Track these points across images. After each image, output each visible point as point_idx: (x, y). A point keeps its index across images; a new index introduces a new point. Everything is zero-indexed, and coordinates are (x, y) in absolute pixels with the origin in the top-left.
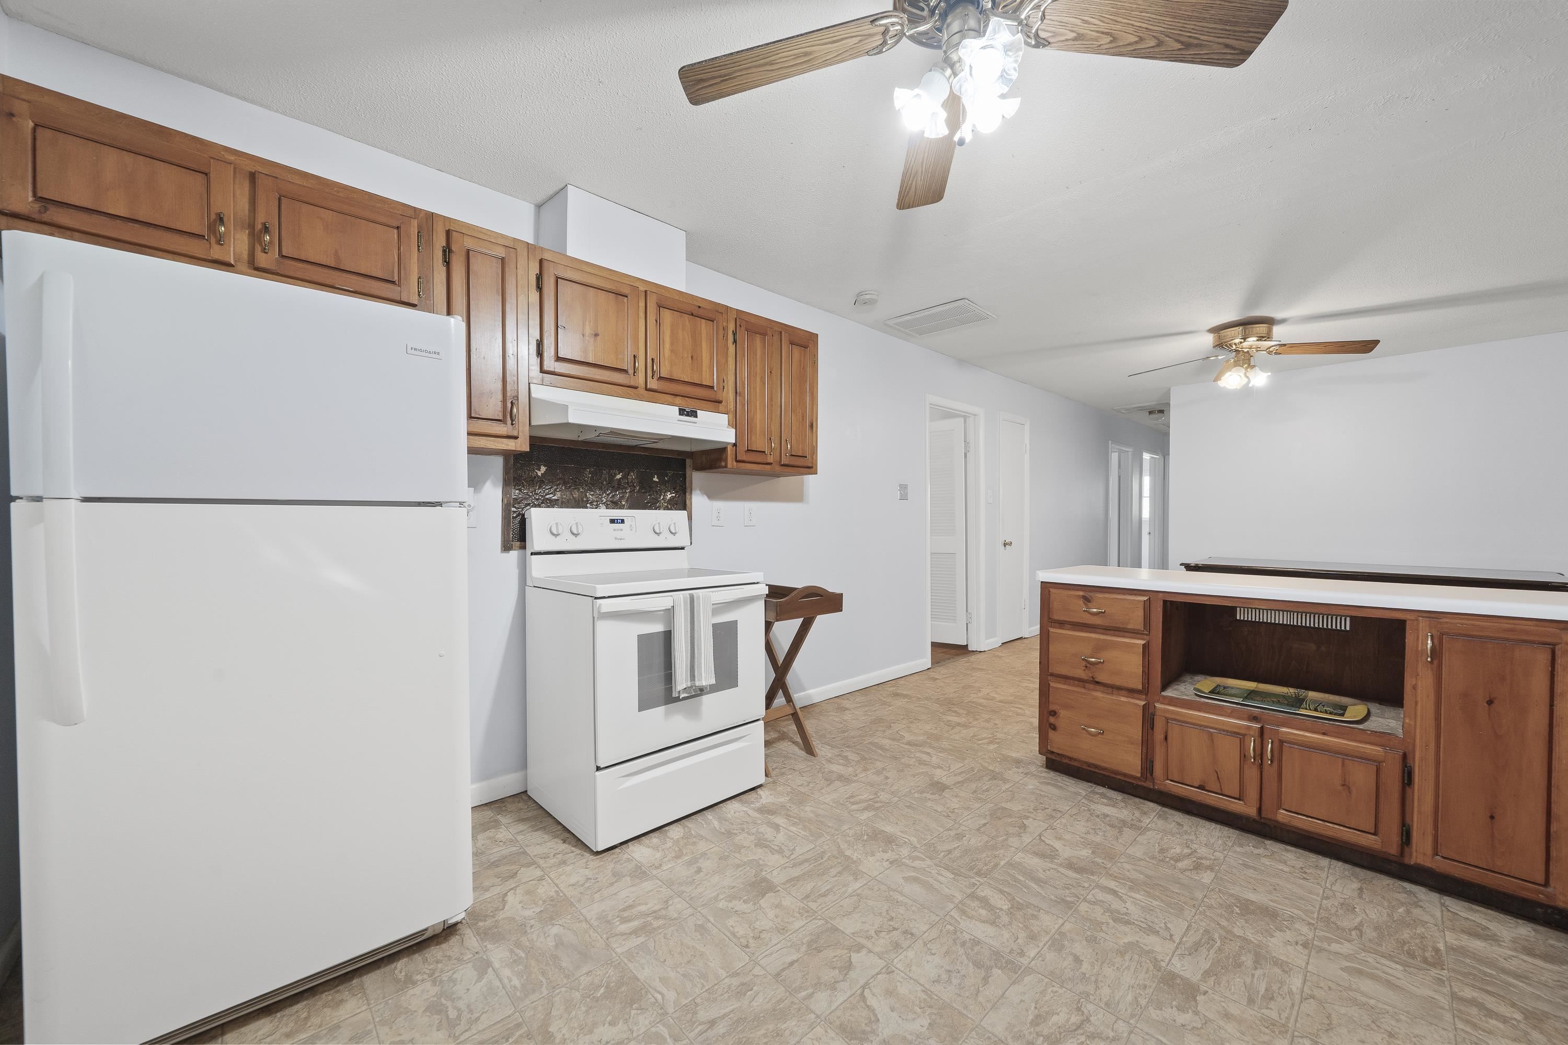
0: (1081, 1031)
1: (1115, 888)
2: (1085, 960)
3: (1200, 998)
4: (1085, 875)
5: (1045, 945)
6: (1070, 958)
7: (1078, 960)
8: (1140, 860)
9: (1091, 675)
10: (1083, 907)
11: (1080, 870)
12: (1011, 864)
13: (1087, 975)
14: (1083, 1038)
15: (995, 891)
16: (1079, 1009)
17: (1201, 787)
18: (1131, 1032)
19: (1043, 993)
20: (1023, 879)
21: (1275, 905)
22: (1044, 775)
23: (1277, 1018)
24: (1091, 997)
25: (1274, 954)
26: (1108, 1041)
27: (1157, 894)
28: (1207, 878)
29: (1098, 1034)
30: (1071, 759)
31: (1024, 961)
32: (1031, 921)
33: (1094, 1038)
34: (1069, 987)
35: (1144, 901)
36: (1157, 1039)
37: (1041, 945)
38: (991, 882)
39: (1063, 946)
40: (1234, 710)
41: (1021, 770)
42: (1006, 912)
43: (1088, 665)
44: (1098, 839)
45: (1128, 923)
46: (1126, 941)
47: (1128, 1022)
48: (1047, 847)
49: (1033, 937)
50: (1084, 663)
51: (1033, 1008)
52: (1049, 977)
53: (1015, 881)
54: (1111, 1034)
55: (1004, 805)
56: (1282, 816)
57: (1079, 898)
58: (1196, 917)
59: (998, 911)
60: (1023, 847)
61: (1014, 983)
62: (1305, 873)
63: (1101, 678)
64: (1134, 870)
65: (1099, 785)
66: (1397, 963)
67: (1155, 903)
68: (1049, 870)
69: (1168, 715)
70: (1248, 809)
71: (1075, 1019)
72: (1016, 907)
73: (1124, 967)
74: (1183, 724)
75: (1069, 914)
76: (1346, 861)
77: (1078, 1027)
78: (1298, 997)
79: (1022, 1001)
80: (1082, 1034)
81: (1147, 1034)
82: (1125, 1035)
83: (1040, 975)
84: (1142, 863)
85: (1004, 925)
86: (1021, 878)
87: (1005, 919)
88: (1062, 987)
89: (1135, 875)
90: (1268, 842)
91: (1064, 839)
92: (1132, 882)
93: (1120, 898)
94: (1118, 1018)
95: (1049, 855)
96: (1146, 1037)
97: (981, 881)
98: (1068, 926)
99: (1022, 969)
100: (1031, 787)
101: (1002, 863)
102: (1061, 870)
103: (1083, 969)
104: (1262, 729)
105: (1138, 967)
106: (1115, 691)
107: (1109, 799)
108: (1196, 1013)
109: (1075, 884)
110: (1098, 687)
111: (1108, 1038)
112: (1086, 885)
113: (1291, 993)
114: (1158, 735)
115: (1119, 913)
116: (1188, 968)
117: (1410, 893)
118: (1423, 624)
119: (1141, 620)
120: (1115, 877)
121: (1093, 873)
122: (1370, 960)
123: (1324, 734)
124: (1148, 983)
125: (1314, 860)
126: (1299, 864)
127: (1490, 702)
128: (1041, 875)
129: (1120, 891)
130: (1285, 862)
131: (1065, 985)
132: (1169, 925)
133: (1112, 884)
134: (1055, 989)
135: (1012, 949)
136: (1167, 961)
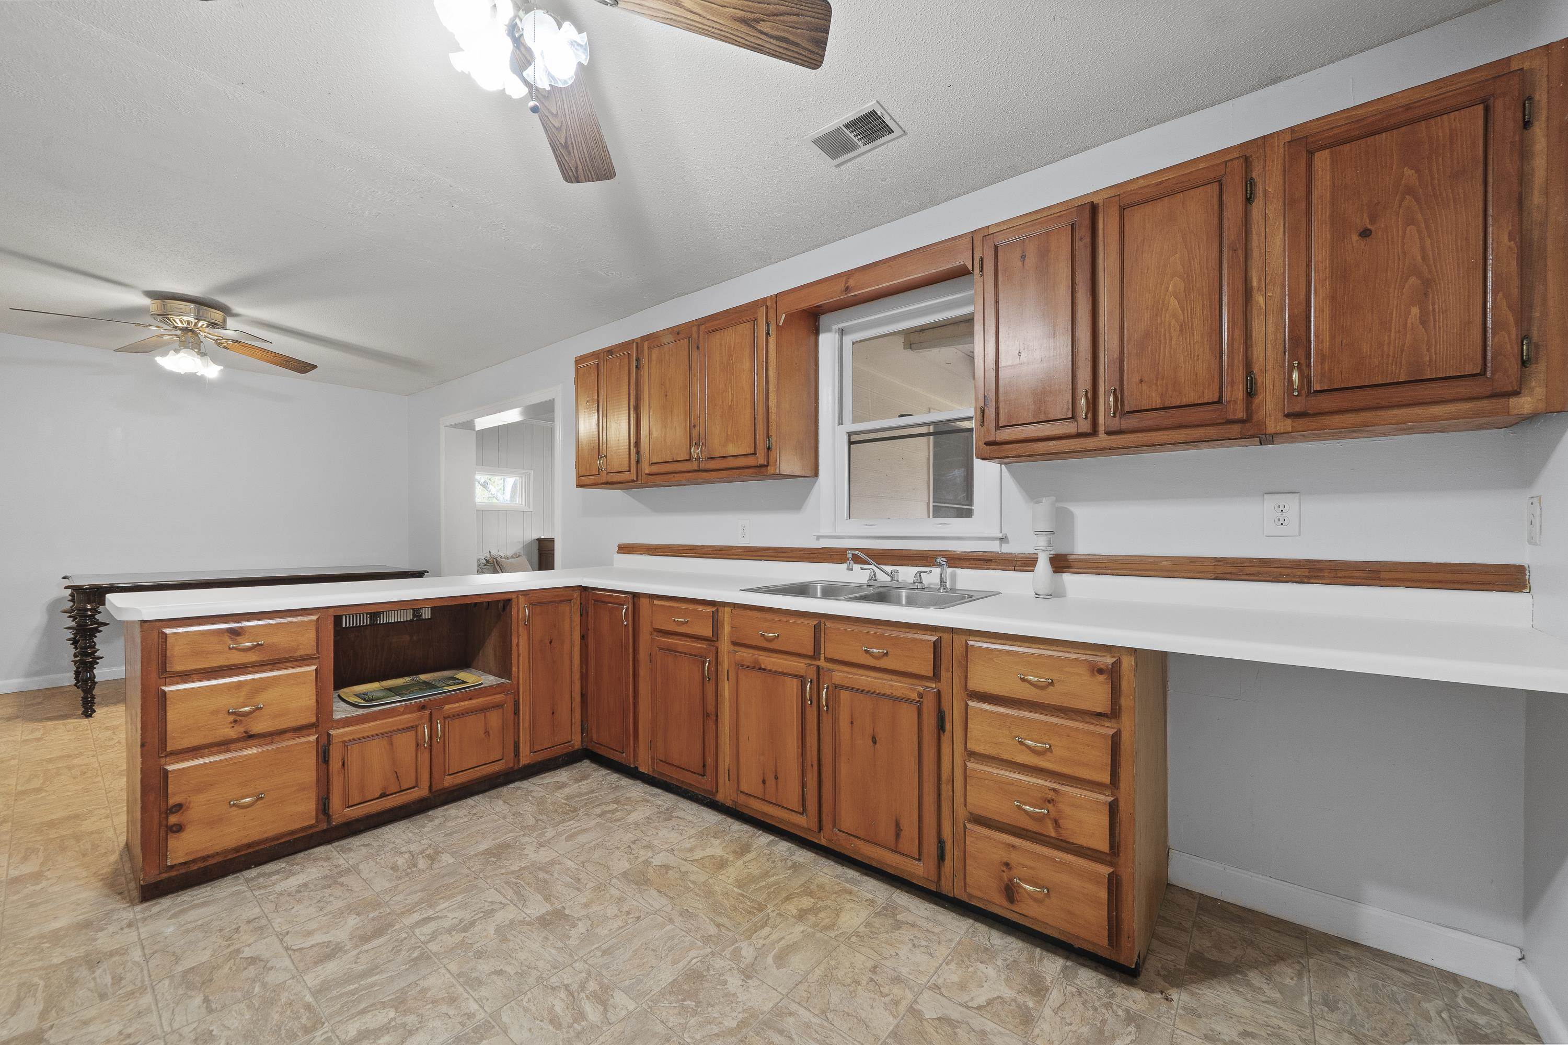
0: (576, 994)
1: (422, 917)
2: (501, 967)
3: (567, 912)
4: (389, 932)
5: (468, 993)
6: (495, 977)
7: (500, 973)
8: (396, 887)
9: (242, 730)
10: (434, 947)
11: (378, 932)
12: (319, 991)
13: (520, 971)
14: (583, 995)
15: (356, 1018)
16: (553, 989)
17: (383, 795)
18: (586, 962)
19: (526, 1010)
20: (356, 985)
21: (499, 840)
22: (156, 909)
23: (595, 884)
24: (544, 976)
25: (544, 861)
26: (589, 978)
27: (449, 893)
28: (446, 859)
29: (581, 983)
30: (205, 858)
31: (481, 1015)
32: (428, 996)
33: (584, 986)
34: (527, 988)
35: (452, 904)
36: (596, 948)
37: (466, 995)
38: (338, 1019)
39: (477, 978)
40: (406, 707)
41: (111, 929)
42: (399, 1016)
43: (238, 718)
44: (338, 904)
45: (472, 924)
46: (492, 932)
47: (576, 961)
48: (316, 949)
49: (452, 1000)
50: (231, 718)
51: (542, 1024)
52: (509, 1000)
53: (354, 994)
54: (584, 975)
55: (180, 968)
56: (448, 782)
57: (419, 947)
58: (489, 882)
59: (393, 1023)
60: (295, 971)
61: (505, 1032)
62: (475, 814)
63: (258, 727)
64: (409, 894)
65: (241, 870)
66: (569, 821)
67: (459, 898)
68: (358, 958)
69: (345, 739)
70: (422, 792)
71: (563, 994)
72: (399, 1003)
73: (521, 944)
74: (361, 741)
75: (436, 960)
76: (477, 793)
77: (571, 994)
78: (581, 868)
79: (530, 1030)
80: (579, 994)
81: (590, 953)
82: (587, 966)
83: (505, 1007)
84: (401, 888)
85: (420, 1022)
86: (352, 987)
87: (411, 1019)
88: (525, 993)
89: (416, 897)
90: (430, 813)
91: (314, 930)
92: (423, 903)
93: (438, 917)
94: (571, 965)
95: (332, 951)
96: (592, 954)
97: (327, 1029)
98: (453, 967)
99: (491, 1020)
100: (171, 929)
101: (309, 998)
102: (366, 947)
103: (512, 973)
104: (431, 714)
105: (524, 935)
106: (276, 738)
107: (277, 872)
108: (579, 919)
109: (397, 944)
110: (250, 742)
111: (587, 978)
112: (404, 935)
113: (577, 869)
114: (335, 764)
115: (457, 925)
116: (537, 907)
117: (519, 788)
118: (522, 599)
119: (313, 642)
120: (408, 911)
121: (391, 925)
122: (564, 828)
123: (470, 699)
124: (544, 935)
125: (465, 804)
126: (462, 812)
127: (551, 642)
128: (360, 968)
129: (430, 914)
130: (457, 817)
131: (525, 991)
132: (489, 900)
133: (416, 917)
134: (526, 999)
135: (460, 1023)
136: (525, 916)
